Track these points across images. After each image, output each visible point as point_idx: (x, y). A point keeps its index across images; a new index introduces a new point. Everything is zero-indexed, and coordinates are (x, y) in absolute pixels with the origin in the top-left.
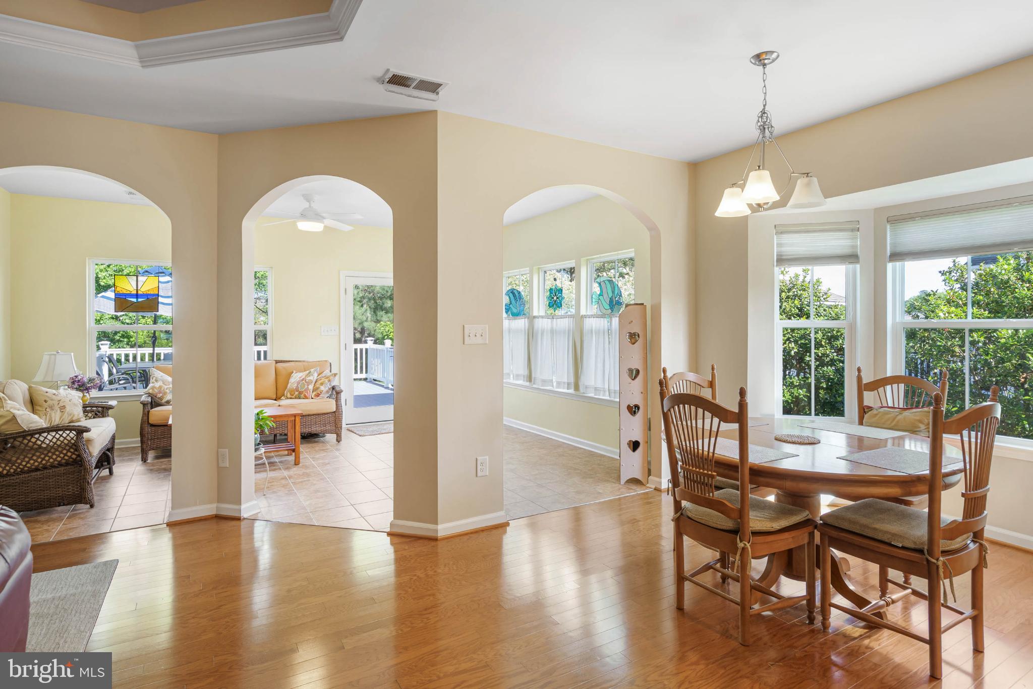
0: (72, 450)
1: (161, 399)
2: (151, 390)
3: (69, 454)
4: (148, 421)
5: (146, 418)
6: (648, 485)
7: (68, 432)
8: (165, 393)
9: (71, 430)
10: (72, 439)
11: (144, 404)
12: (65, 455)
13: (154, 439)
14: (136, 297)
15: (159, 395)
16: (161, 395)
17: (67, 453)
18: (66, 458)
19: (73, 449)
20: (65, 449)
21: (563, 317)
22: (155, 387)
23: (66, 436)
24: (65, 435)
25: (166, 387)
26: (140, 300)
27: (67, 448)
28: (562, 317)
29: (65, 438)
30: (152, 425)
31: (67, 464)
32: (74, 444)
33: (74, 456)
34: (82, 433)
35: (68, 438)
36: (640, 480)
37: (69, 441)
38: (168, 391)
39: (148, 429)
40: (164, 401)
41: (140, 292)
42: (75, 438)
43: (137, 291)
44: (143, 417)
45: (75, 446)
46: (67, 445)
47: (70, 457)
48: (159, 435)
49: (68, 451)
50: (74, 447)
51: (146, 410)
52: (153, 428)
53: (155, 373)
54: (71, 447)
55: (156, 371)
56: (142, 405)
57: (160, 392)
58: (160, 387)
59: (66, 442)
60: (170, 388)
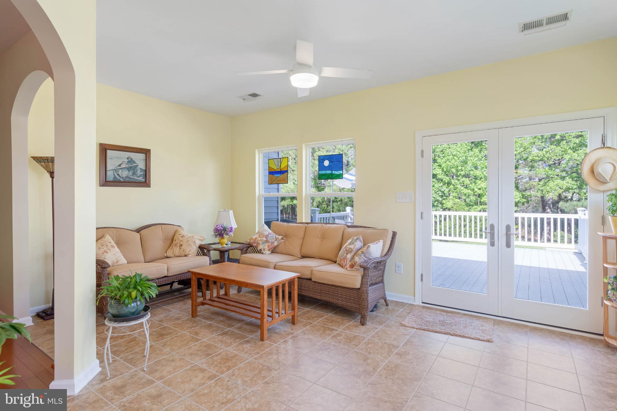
8: (258, 244)
11: (241, 250)
25: (259, 239)
40: (257, 249)
57: (255, 243)
58: (256, 238)
60: (263, 240)
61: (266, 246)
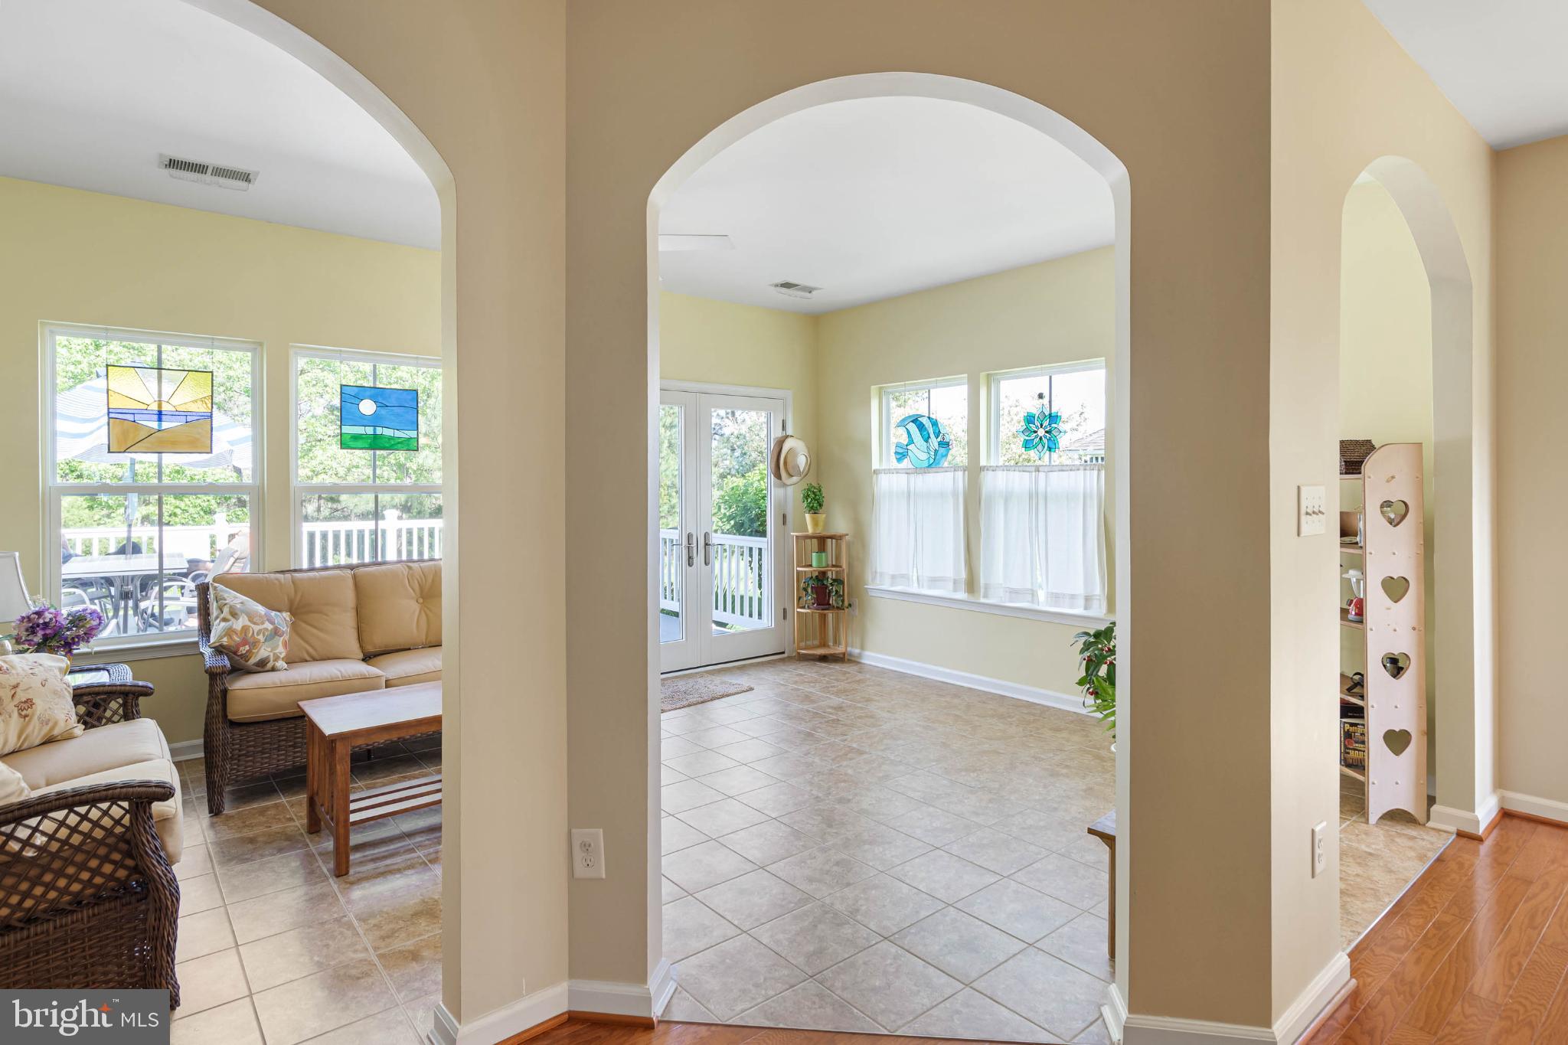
0: (116, 856)
1: (246, 657)
2: (225, 639)
3: (108, 868)
4: (225, 716)
5: (219, 707)
6: (1430, 824)
7: (104, 806)
8: (255, 644)
9: (114, 800)
10: (118, 822)
11: (214, 675)
12: (95, 872)
13: (239, 756)
14: (156, 417)
15: (244, 649)
16: (247, 647)
17: (100, 866)
18: (98, 880)
19: (120, 851)
20: (95, 856)
21: (1064, 468)
22: (234, 631)
23: (101, 818)
24: (95, 814)
25: (256, 628)
26: (165, 425)
27: (102, 851)
28: (1062, 468)
29: (96, 824)
30: (234, 724)
31: (98, 899)
32: (121, 838)
33: (122, 873)
34: (150, 803)
35: (107, 822)
36: (1409, 813)
37: (109, 832)
38: (261, 638)
39: (223, 733)
40: (253, 661)
41: (165, 408)
42: (126, 821)
43: (160, 406)
44: (210, 705)
45: (128, 842)
46: (101, 842)
47: (111, 877)
48: (250, 746)
49: (105, 859)
50: (123, 846)
51: (218, 689)
52: (237, 731)
53: (226, 595)
54: (114, 848)
55: (227, 592)
56: (207, 676)
57: (245, 642)
58: (245, 629)
59: (98, 834)
60: (267, 629)
61: (278, 645)
